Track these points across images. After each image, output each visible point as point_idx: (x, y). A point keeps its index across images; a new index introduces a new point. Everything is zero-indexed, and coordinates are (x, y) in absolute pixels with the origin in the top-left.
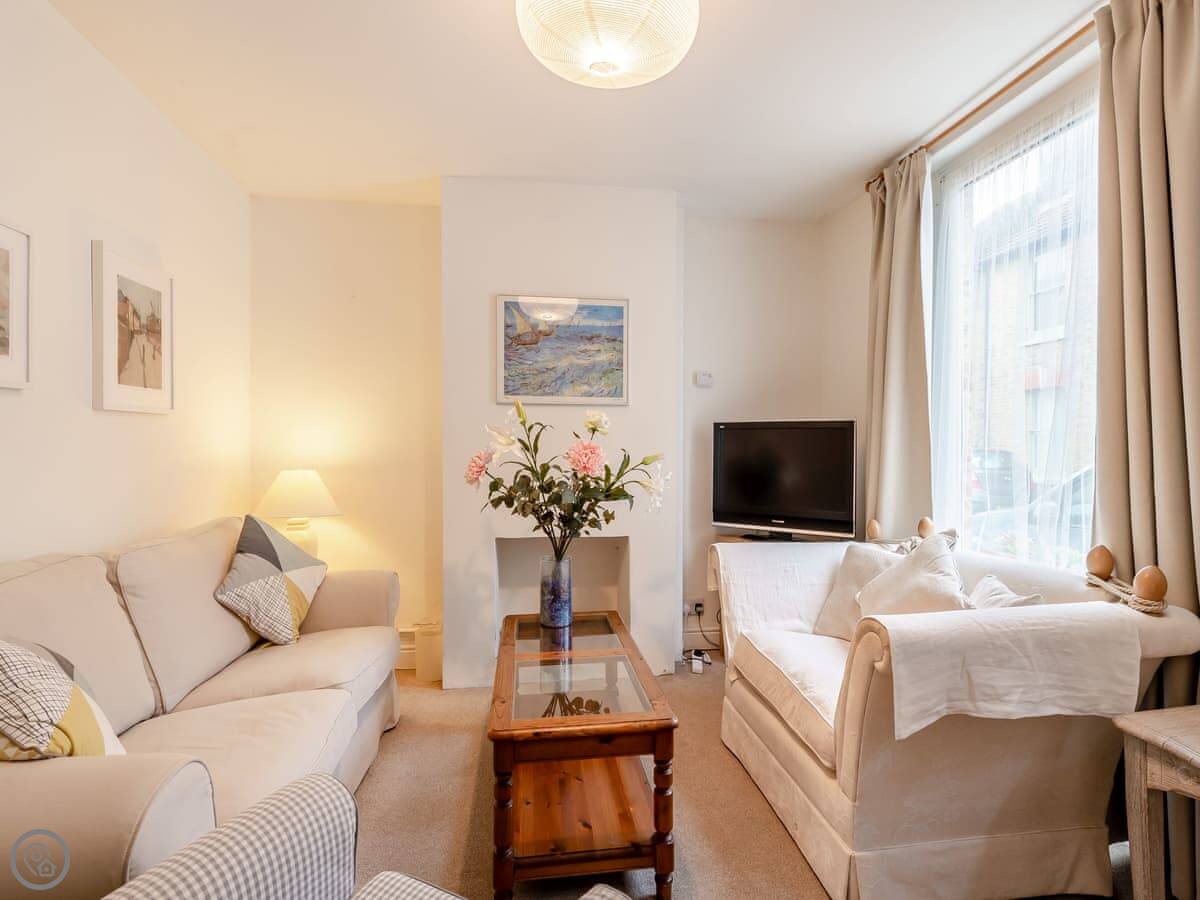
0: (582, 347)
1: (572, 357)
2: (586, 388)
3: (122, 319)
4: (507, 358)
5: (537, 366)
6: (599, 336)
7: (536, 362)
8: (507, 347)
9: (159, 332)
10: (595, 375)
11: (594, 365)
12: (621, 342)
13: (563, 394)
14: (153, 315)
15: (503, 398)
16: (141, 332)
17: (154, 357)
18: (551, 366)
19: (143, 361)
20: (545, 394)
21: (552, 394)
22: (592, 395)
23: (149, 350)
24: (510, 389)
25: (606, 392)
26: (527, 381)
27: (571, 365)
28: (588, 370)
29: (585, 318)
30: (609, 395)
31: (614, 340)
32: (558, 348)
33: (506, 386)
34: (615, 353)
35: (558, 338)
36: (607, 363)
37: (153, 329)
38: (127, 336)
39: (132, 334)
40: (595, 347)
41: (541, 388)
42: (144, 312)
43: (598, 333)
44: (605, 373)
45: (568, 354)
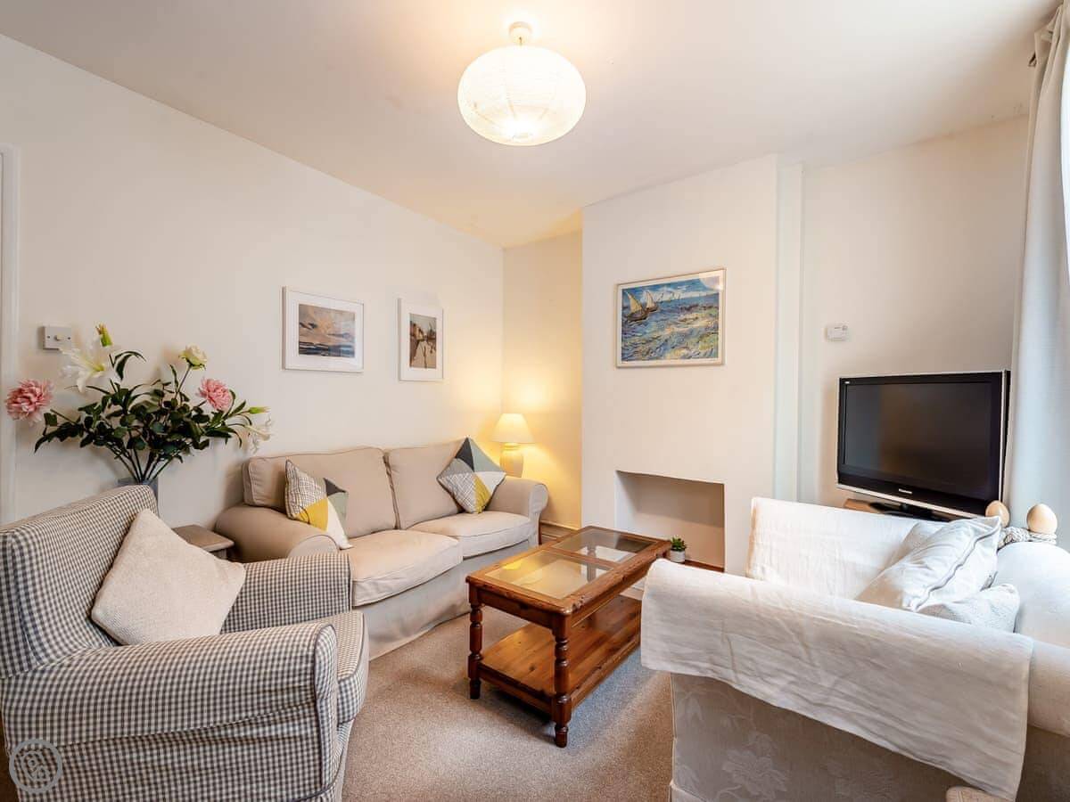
0: (682, 317)
1: (673, 326)
2: (685, 351)
3: (413, 335)
4: (624, 332)
5: (645, 336)
6: (697, 306)
7: (645, 333)
8: (624, 324)
9: (435, 339)
10: (694, 340)
11: (692, 331)
12: (717, 308)
13: (665, 358)
14: (431, 331)
15: (620, 363)
16: (423, 340)
17: (431, 352)
18: (656, 335)
19: (425, 355)
20: (650, 359)
21: (657, 358)
22: (689, 358)
23: (428, 348)
24: (626, 356)
25: (701, 355)
26: (637, 350)
27: (672, 333)
28: (686, 336)
29: (684, 292)
30: (705, 356)
31: (710, 307)
32: (662, 320)
33: (623, 354)
34: (711, 319)
35: (662, 311)
36: (703, 329)
37: (431, 337)
38: (415, 343)
39: (418, 342)
40: (694, 315)
41: (648, 355)
42: (426, 330)
43: (695, 303)
44: (701, 337)
45: (670, 325)
